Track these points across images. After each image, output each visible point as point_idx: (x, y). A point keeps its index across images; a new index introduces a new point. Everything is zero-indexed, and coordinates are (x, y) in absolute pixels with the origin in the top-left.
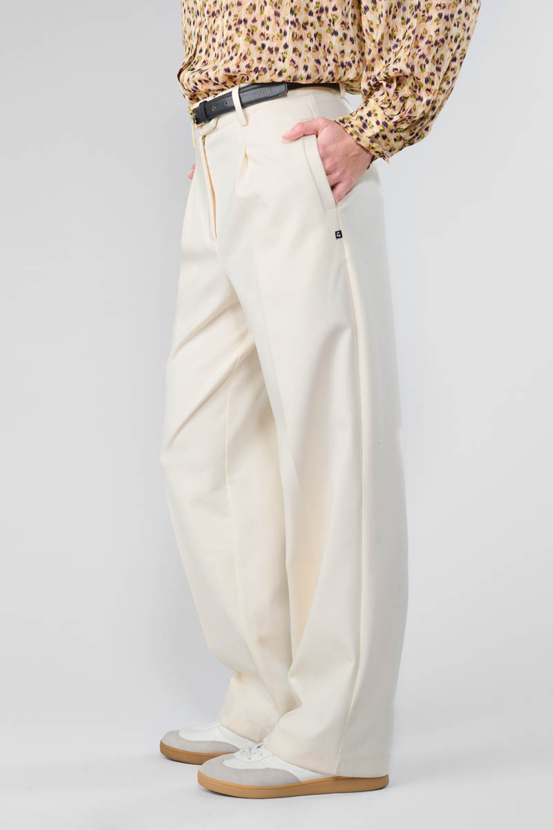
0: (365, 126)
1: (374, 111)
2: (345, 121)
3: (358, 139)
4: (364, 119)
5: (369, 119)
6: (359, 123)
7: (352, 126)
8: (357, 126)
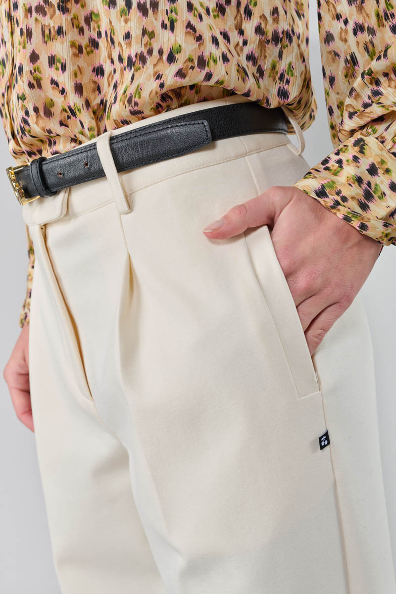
0: (368, 196)
1: (383, 162)
2: (327, 191)
3: (363, 227)
4: (365, 182)
5: (375, 180)
6: (356, 191)
7: (344, 199)
8: (353, 198)
